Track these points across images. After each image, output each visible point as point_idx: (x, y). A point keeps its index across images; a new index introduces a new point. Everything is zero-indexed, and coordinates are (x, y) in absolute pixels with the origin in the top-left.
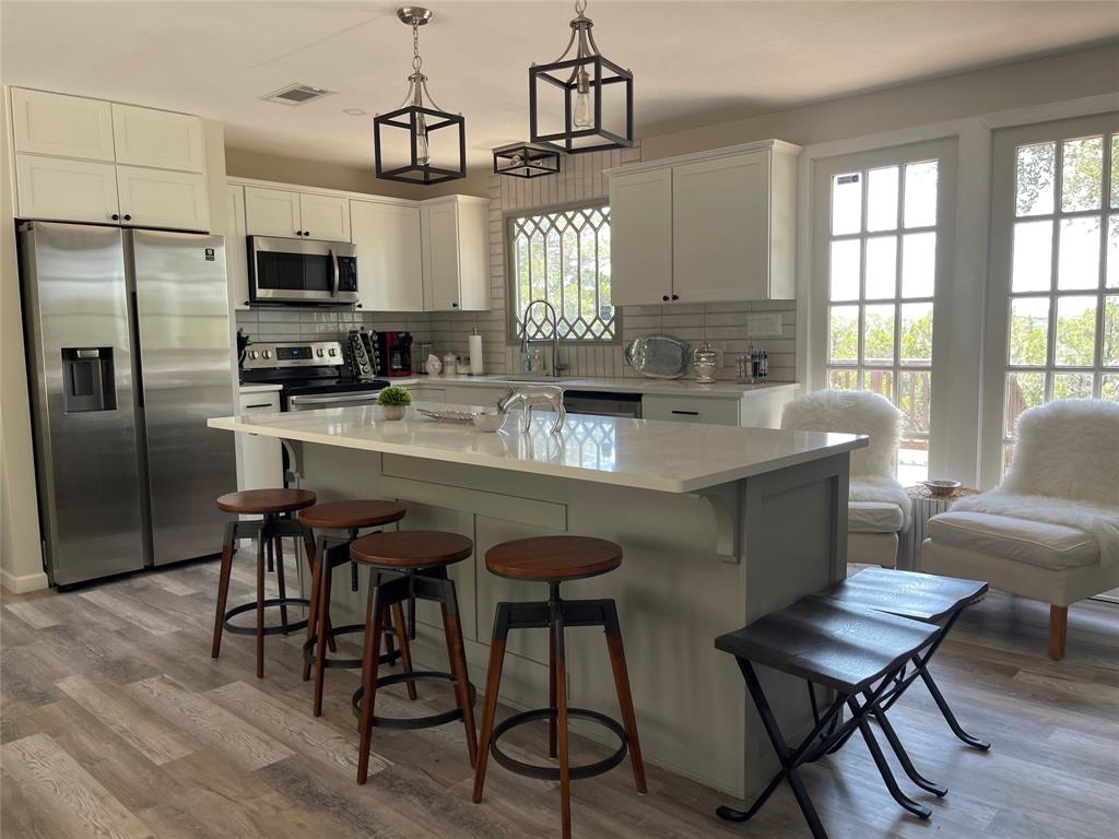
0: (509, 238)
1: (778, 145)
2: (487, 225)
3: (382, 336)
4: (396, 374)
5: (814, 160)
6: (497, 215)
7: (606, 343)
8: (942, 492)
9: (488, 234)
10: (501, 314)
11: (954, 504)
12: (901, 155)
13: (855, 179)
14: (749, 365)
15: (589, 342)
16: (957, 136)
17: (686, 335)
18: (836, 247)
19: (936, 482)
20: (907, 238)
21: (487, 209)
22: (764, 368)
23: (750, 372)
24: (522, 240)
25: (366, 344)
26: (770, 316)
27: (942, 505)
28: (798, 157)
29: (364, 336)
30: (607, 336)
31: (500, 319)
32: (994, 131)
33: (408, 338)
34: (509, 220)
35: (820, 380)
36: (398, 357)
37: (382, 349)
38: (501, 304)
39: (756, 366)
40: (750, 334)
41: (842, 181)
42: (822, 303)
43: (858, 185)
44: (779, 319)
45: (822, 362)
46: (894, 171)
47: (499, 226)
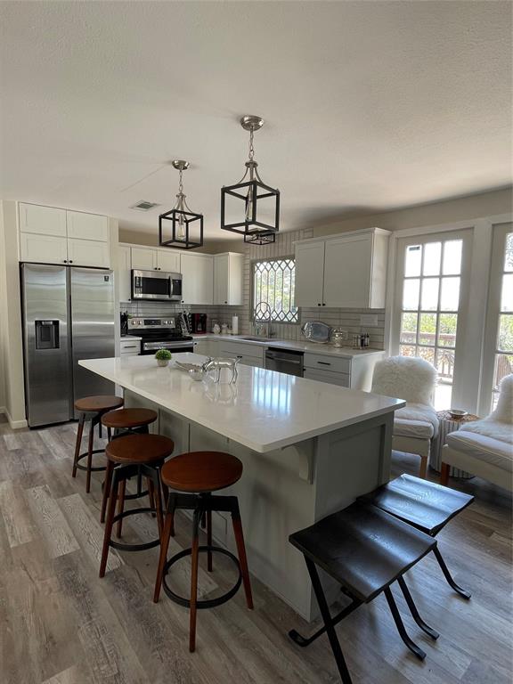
0: (253, 272)
1: (378, 230)
2: (243, 265)
3: (193, 315)
4: (198, 333)
5: (398, 239)
6: (248, 262)
7: (293, 323)
8: (457, 417)
9: (243, 270)
10: (247, 307)
11: (462, 426)
12: (442, 236)
13: (418, 248)
14: (359, 340)
15: (285, 323)
16: (473, 228)
17: (331, 322)
18: (406, 282)
19: (454, 411)
20: (444, 279)
21: (244, 259)
22: (367, 342)
23: (359, 343)
24: (258, 273)
25: (186, 319)
26: (373, 316)
27: (456, 426)
28: (389, 237)
29: (185, 316)
30: (294, 320)
31: (247, 309)
32: (494, 225)
33: (205, 316)
34: (253, 264)
35: (396, 350)
36: (200, 325)
37: (193, 321)
38: (247, 302)
39: (362, 341)
40: (361, 324)
41: (411, 249)
42: (399, 311)
43: (420, 251)
44: (376, 317)
45: (397, 342)
46: (439, 244)
47: (248, 267)
